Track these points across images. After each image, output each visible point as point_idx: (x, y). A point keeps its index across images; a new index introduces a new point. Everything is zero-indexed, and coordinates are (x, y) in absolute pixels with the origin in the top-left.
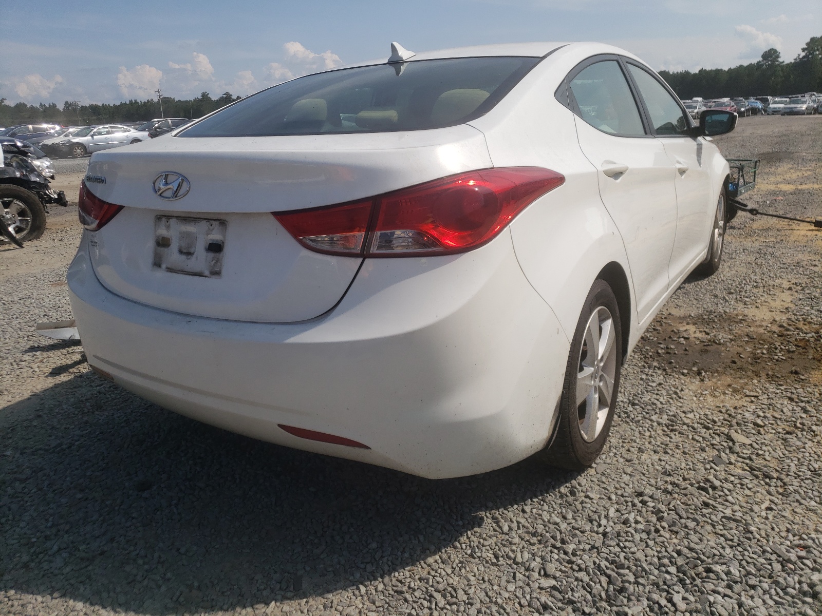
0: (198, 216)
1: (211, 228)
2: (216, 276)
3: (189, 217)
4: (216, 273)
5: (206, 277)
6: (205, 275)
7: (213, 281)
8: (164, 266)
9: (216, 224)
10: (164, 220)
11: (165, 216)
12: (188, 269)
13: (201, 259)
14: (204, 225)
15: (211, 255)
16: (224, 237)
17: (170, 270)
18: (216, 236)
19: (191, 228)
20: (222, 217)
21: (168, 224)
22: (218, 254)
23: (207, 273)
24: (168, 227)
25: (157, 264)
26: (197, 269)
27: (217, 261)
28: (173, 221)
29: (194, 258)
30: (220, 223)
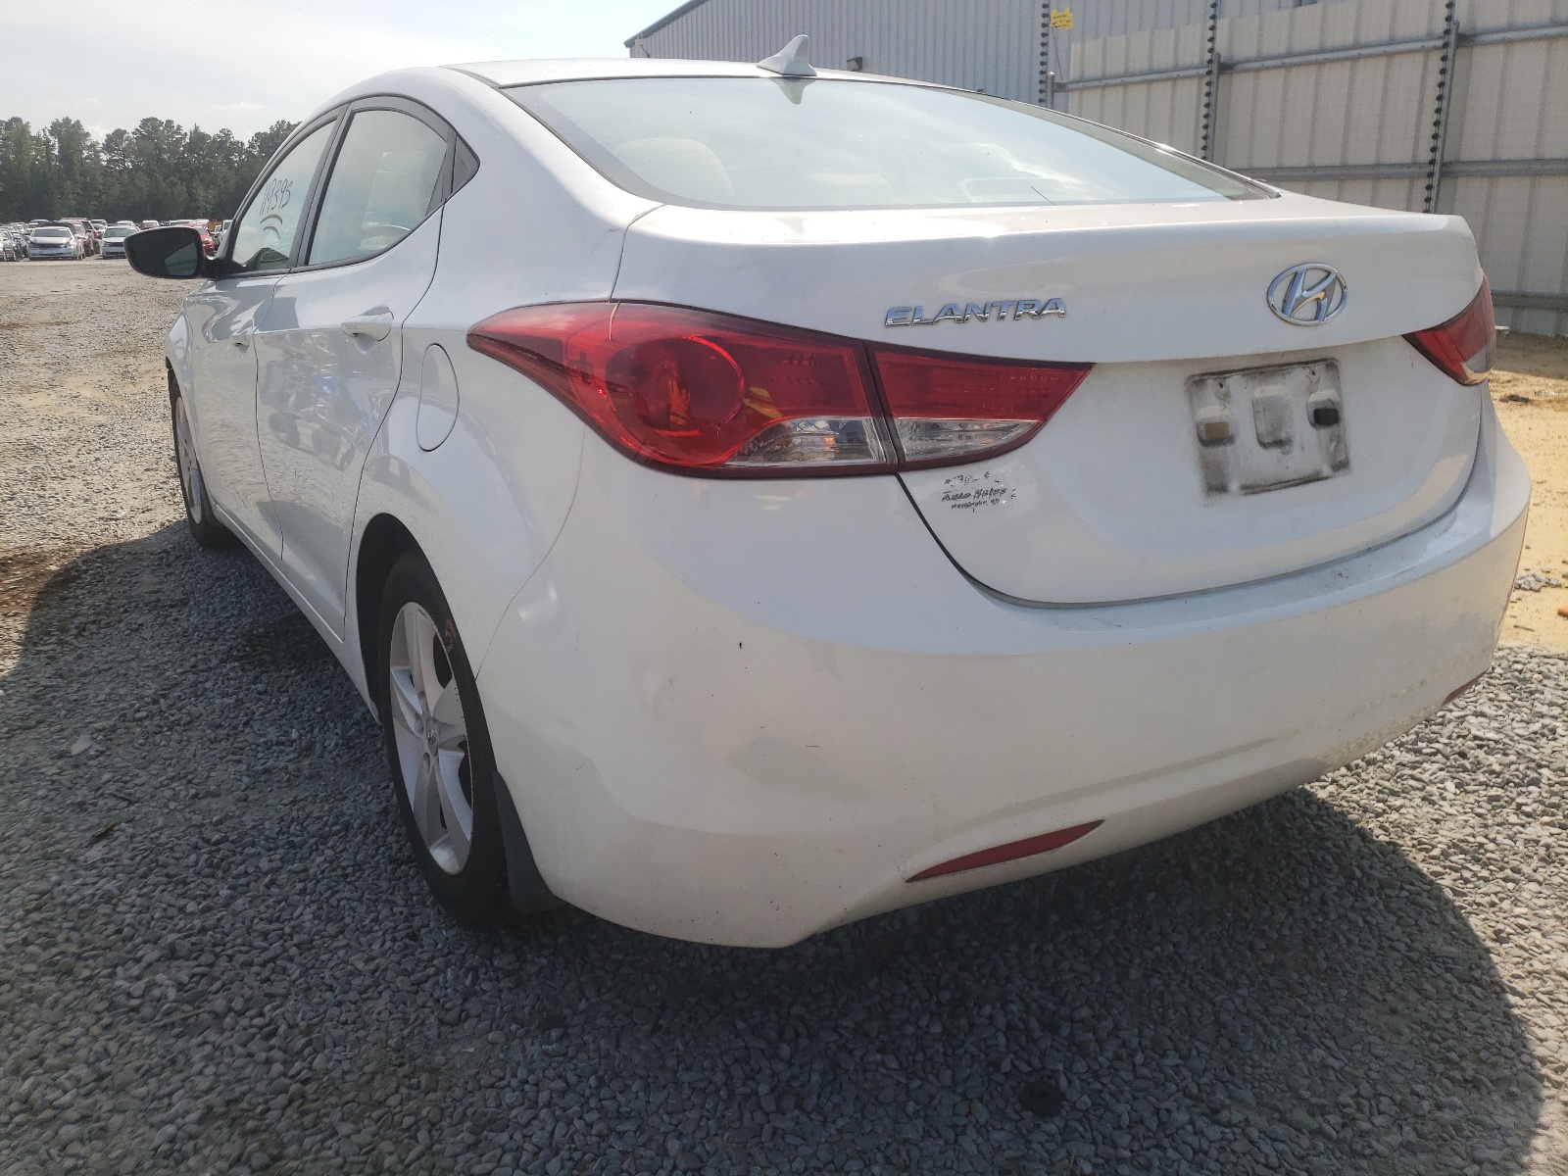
0: (1284, 360)
1: (1314, 378)
2: (1342, 472)
3: (1269, 366)
4: (1341, 466)
5: (1327, 478)
6: (1324, 475)
7: (1341, 482)
8: (1234, 486)
9: (1319, 368)
10: (1211, 382)
11: (1213, 374)
12: (1291, 474)
13: (1308, 446)
14: (1300, 375)
15: (1325, 432)
16: (1339, 390)
17: (1250, 489)
18: (1323, 394)
19: (1273, 389)
20: (1329, 355)
21: (1223, 390)
22: (1334, 428)
23: (1326, 470)
24: (1225, 398)
25: (1216, 486)
26: (1307, 469)
27: (1338, 442)
28: (1234, 383)
29: (1296, 449)
30: (1327, 365)
